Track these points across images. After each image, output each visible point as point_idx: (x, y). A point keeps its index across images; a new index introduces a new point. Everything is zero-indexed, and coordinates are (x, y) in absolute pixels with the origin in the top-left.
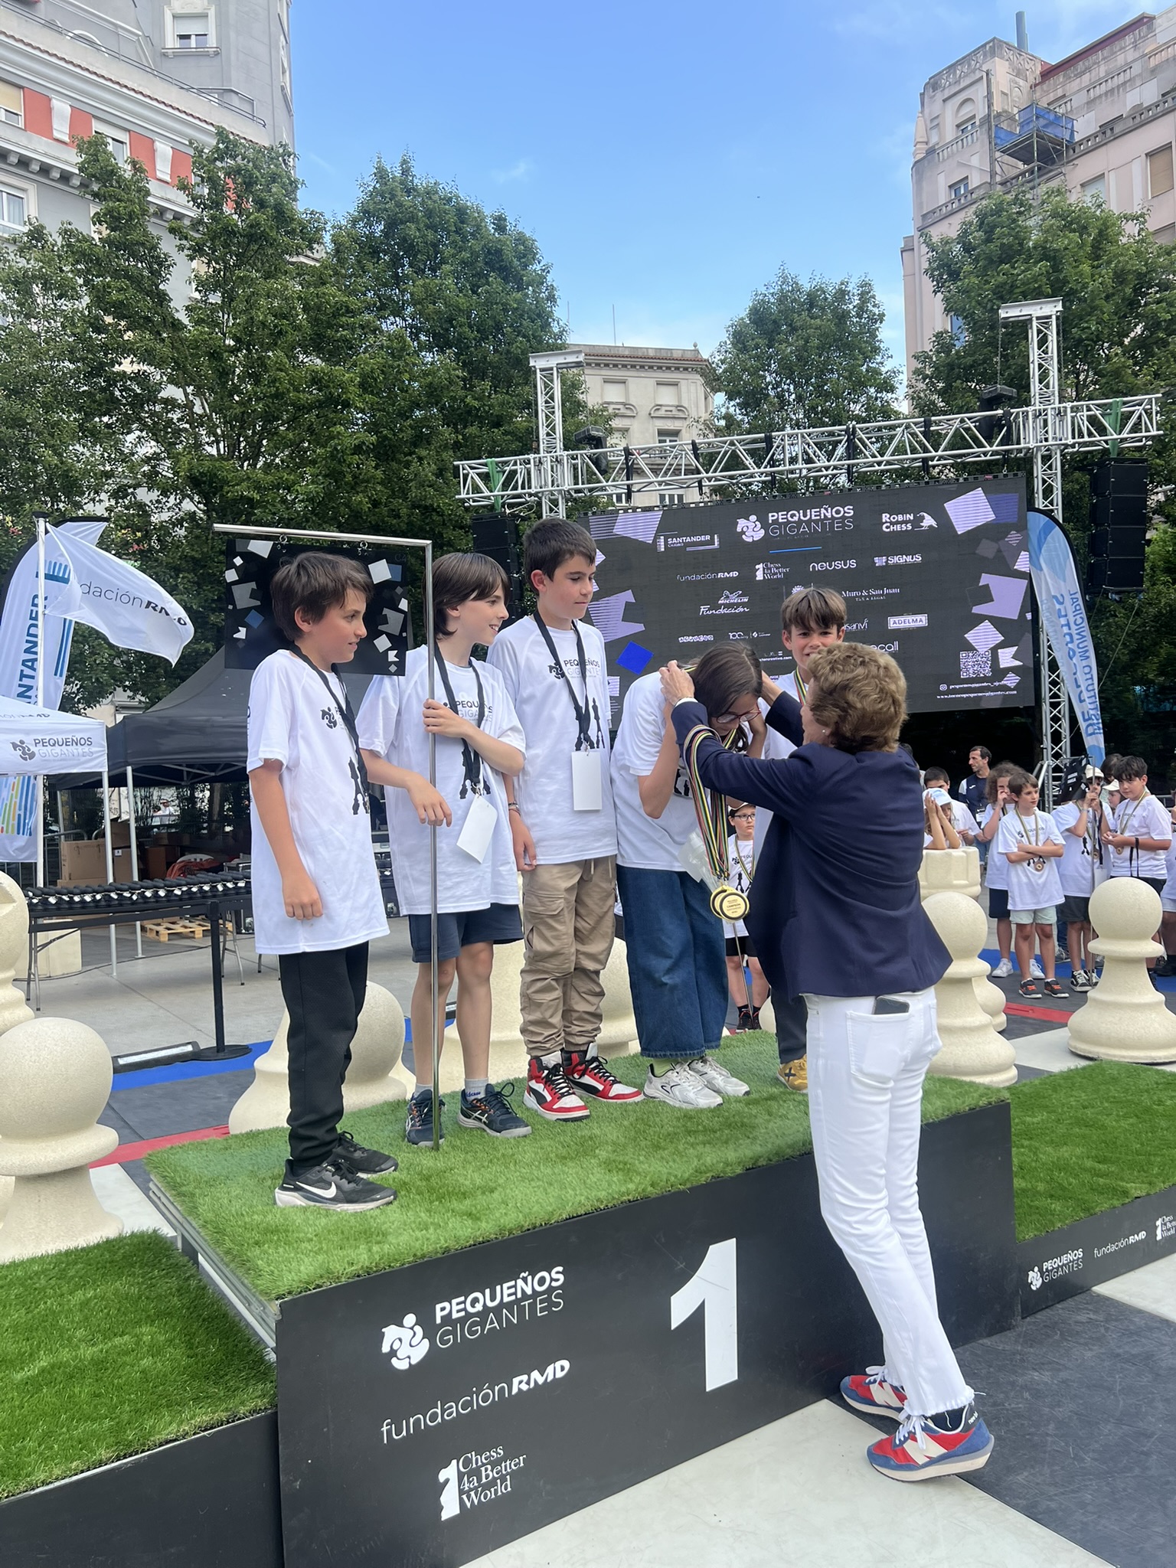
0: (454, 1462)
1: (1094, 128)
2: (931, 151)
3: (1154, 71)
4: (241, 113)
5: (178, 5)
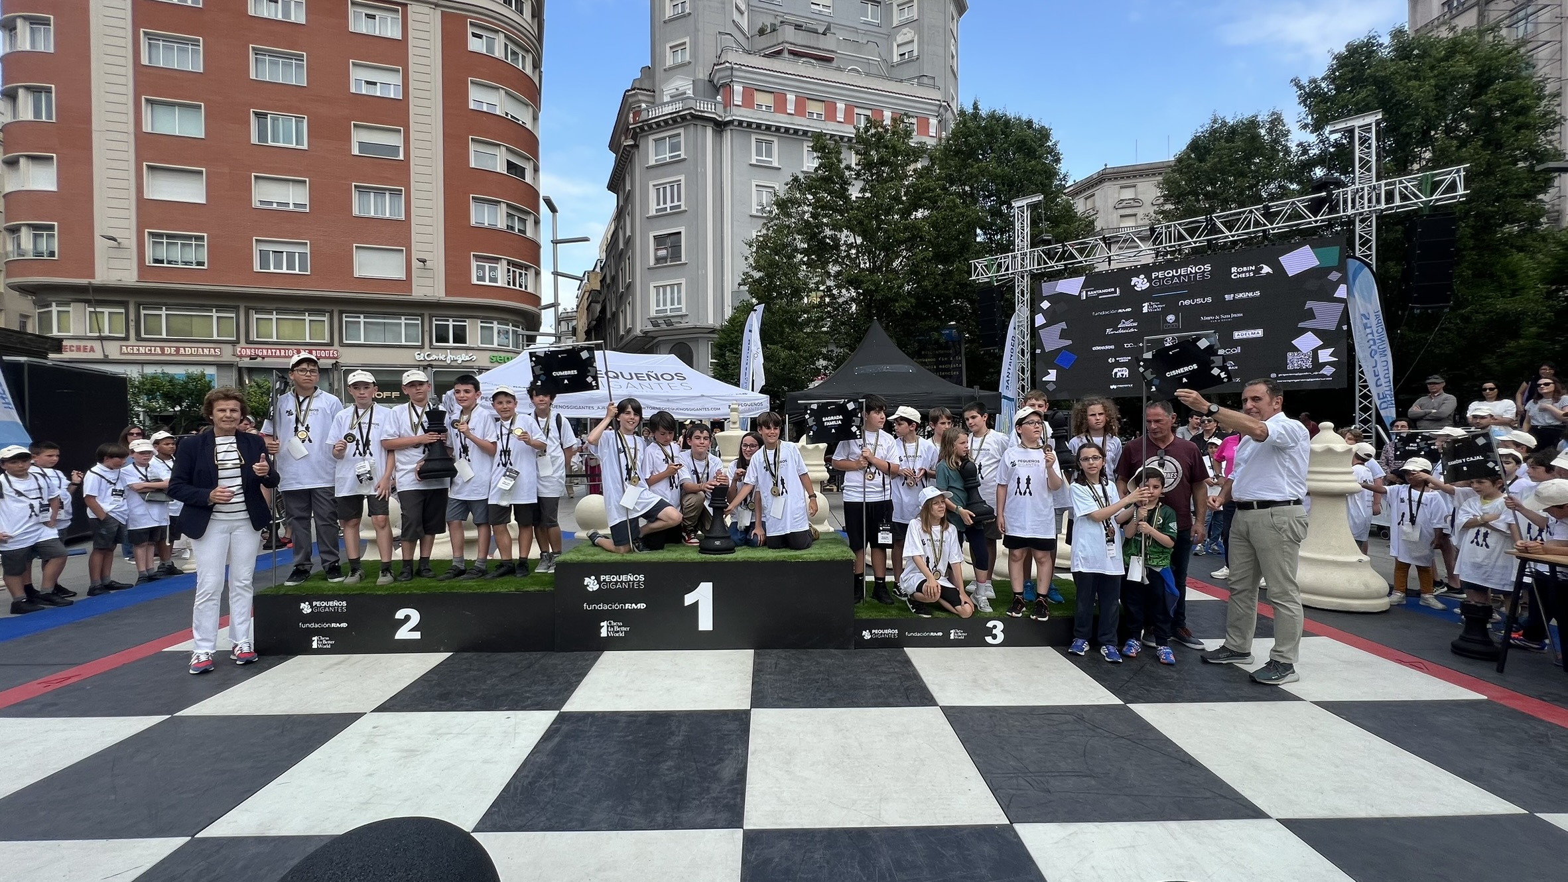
0: (606, 622)
4: (928, 86)
5: (900, 39)
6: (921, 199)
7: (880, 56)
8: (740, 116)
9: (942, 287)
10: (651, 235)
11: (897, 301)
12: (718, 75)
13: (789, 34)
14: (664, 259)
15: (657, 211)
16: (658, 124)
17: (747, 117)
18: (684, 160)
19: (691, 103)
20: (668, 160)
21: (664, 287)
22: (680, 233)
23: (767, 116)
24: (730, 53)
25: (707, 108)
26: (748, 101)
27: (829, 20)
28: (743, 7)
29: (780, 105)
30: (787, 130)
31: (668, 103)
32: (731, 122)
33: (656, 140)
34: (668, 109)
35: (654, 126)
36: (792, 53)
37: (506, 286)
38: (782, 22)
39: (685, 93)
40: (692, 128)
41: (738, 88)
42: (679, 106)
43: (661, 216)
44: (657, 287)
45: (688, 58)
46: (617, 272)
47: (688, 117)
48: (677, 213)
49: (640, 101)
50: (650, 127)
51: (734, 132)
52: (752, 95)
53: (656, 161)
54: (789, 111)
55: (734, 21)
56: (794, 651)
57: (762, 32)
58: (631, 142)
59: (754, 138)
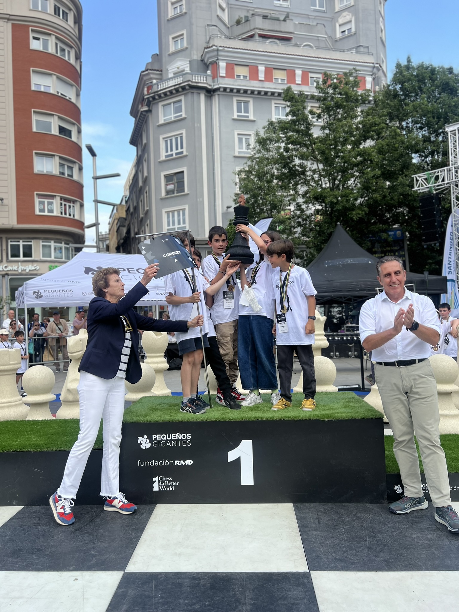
0: (157, 477)
4: (364, 53)
5: (341, 21)
6: (369, 132)
7: (326, 34)
8: (225, 84)
9: (389, 198)
10: (162, 175)
11: (353, 210)
12: (208, 56)
13: (259, 23)
14: (172, 192)
15: (167, 156)
16: (165, 94)
17: (230, 85)
18: (184, 119)
19: (189, 77)
20: (173, 119)
21: (173, 212)
22: (183, 172)
23: (244, 83)
24: (216, 39)
25: (201, 80)
26: (230, 73)
27: (288, 10)
28: (224, 5)
29: (254, 73)
30: (259, 93)
31: (172, 78)
32: (218, 89)
33: (164, 106)
34: (172, 83)
35: (162, 95)
36: (261, 36)
37: (60, 215)
38: (253, 14)
39: (184, 71)
40: (190, 95)
41: (222, 65)
42: (179, 80)
43: (169, 160)
44: (168, 213)
45: (185, 45)
46: (138, 203)
47: (187, 87)
48: (180, 157)
49: (151, 79)
50: (160, 96)
51: (220, 96)
52: (233, 69)
53: (164, 120)
54: (260, 79)
55: (218, 16)
56: (330, 505)
57: (238, 22)
58: (145, 108)
59: (235, 99)
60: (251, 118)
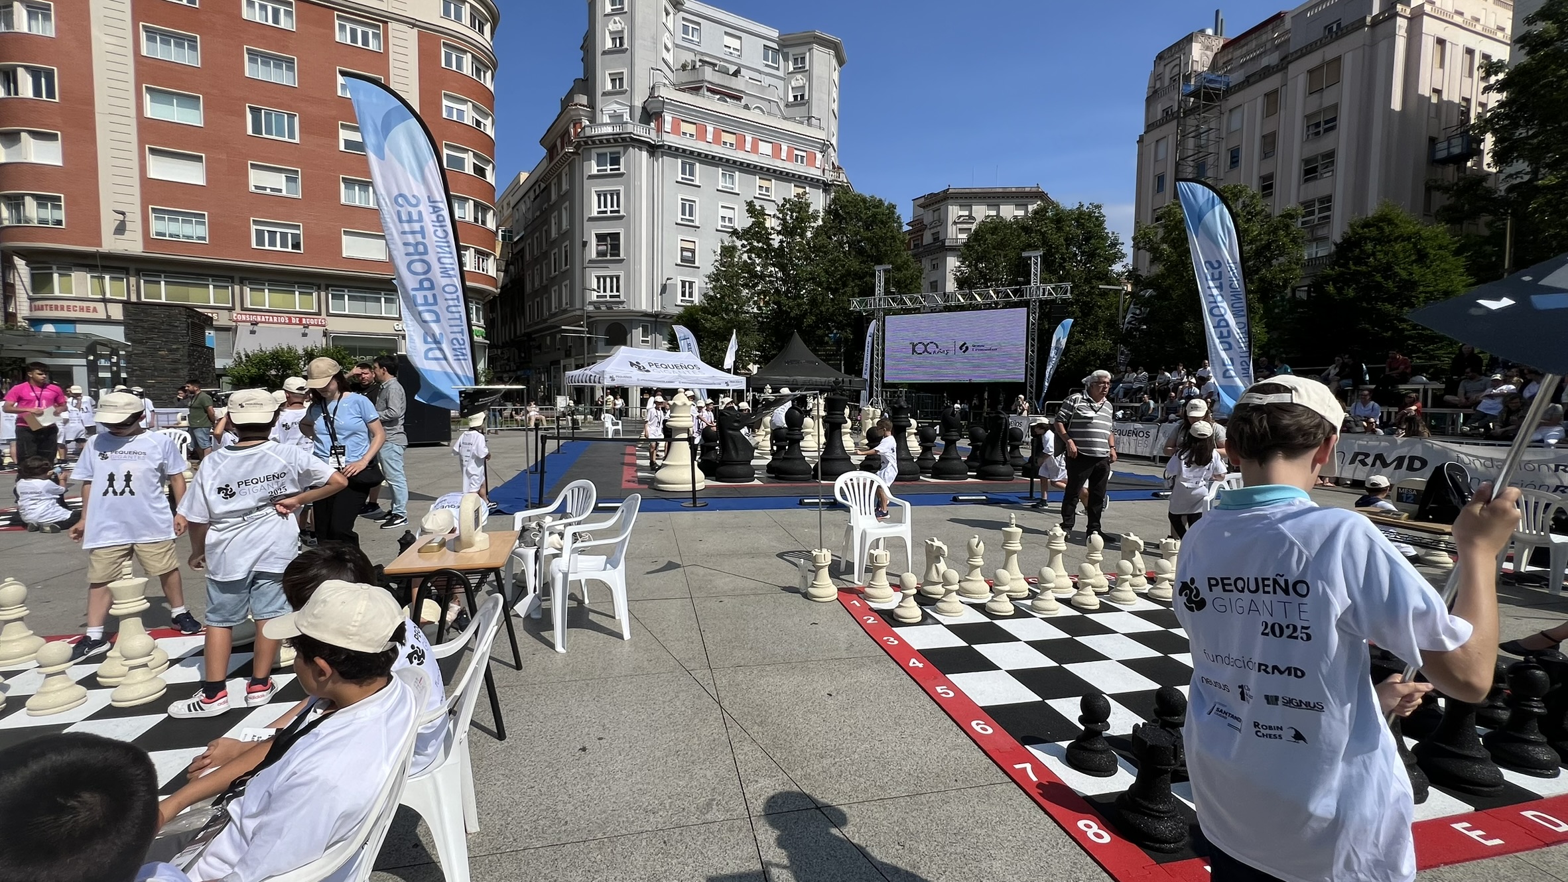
1: (1242, 79)
2: (1155, 92)
3: (1277, 47)
4: (815, 126)
5: (794, 83)
8: (670, 141)
10: (593, 233)
12: (652, 106)
13: (707, 73)
14: (605, 254)
15: (599, 212)
16: (601, 142)
17: (675, 143)
18: (622, 174)
19: (630, 128)
20: (609, 172)
21: (605, 277)
22: (618, 234)
23: (690, 142)
24: (662, 88)
25: (640, 131)
26: (676, 130)
27: (738, 62)
28: (670, 45)
29: (701, 134)
30: (706, 156)
31: (608, 123)
32: (662, 146)
33: (598, 154)
34: (609, 130)
35: (597, 142)
38: (700, 60)
39: (623, 118)
40: (630, 148)
41: (668, 118)
42: (618, 129)
43: (603, 217)
45: (625, 87)
47: (627, 139)
48: (616, 217)
49: (581, 116)
50: (594, 142)
51: (665, 155)
52: (679, 125)
53: (598, 171)
54: (708, 140)
55: (663, 58)
57: (684, 67)
58: (572, 150)
59: (680, 161)
60: (697, 183)
